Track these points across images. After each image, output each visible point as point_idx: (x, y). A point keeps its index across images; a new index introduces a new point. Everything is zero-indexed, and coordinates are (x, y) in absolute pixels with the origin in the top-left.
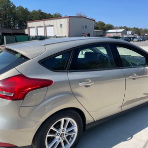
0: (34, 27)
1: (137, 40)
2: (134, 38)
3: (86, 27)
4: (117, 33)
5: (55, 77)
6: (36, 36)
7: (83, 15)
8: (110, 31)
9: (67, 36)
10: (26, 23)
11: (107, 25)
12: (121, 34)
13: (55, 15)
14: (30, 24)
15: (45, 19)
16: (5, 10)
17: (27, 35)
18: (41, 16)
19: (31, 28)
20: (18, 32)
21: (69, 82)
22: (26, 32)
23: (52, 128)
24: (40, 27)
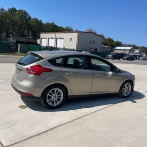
0: (46, 38)
1: (142, 58)
2: (140, 56)
3: (94, 42)
4: (125, 50)
5: (54, 68)
6: (47, 47)
7: (93, 30)
8: (118, 48)
9: (75, 49)
10: (39, 34)
11: (116, 42)
12: (128, 51)
13: (67, 28)
14: (42, 35)
15: (57, 31)
16: (22, 20)
17: (39, 44)
18: (53, 28)
19: (43, 38)
20: (31, 41)
21: (61, 72)
22: (38, 41)
23: (50, 92)
24: (52, 38)
